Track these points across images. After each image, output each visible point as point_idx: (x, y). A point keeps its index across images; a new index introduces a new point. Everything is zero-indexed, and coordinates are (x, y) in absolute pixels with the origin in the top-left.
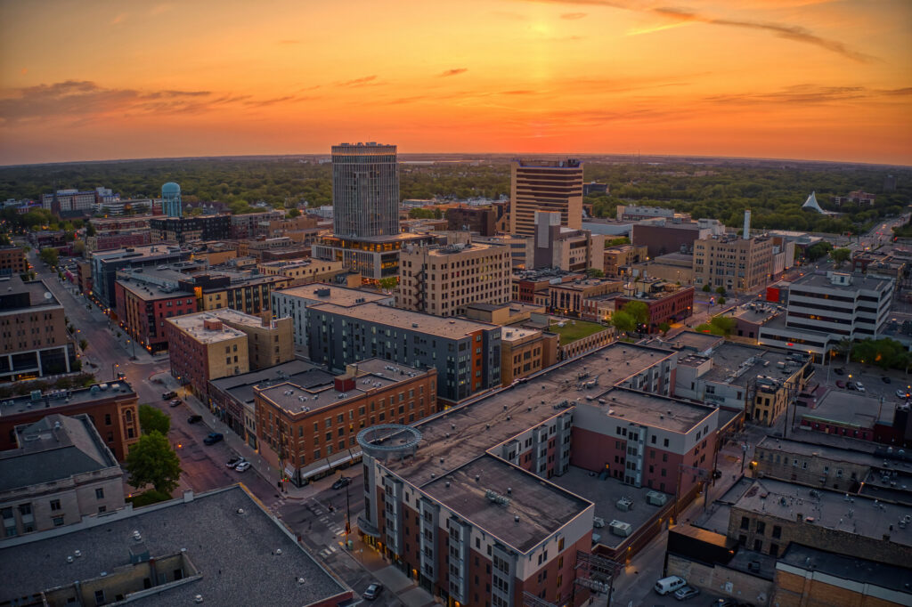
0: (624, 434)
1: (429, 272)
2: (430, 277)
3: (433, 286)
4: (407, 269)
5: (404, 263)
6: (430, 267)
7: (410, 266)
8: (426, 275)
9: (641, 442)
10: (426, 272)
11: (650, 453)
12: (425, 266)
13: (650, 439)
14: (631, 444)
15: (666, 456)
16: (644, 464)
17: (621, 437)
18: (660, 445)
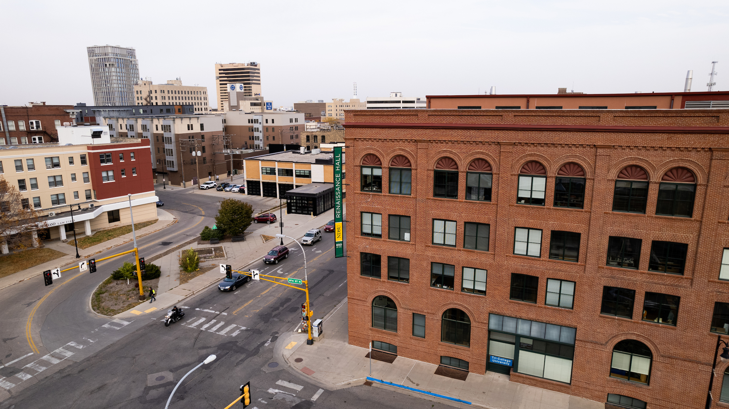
0: (252, 122)
1: (153, 95)
2: (154, 98)
3: (156, 97)
4: (139, 95)
5: (137, 92)
6: (153, 92)
7: (141, 93)
8: (152, 97)
9: (260, 123)
10: (151, 95)
11: (266, 129)
12: (151, 92)
13: (265, 121)
14: (255, 125)
15: (273, 129)
16: (264, 136)
17: (251, 124)
18: (270, 124)
